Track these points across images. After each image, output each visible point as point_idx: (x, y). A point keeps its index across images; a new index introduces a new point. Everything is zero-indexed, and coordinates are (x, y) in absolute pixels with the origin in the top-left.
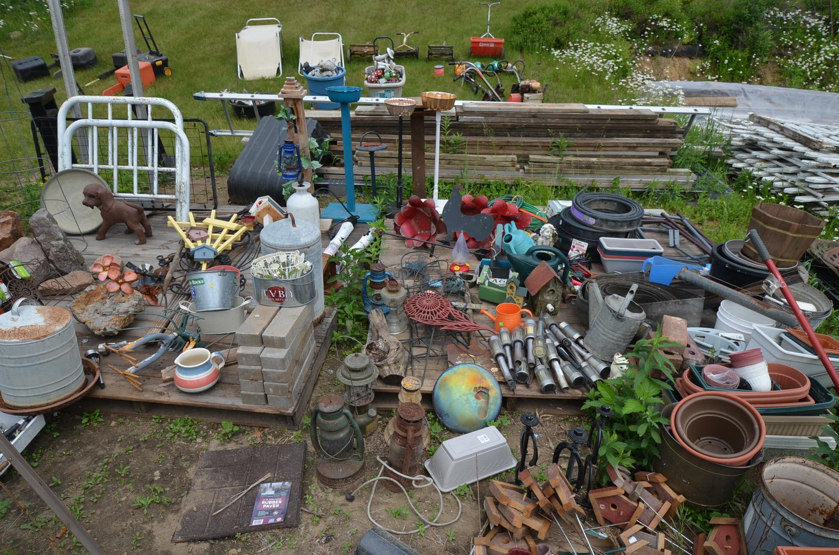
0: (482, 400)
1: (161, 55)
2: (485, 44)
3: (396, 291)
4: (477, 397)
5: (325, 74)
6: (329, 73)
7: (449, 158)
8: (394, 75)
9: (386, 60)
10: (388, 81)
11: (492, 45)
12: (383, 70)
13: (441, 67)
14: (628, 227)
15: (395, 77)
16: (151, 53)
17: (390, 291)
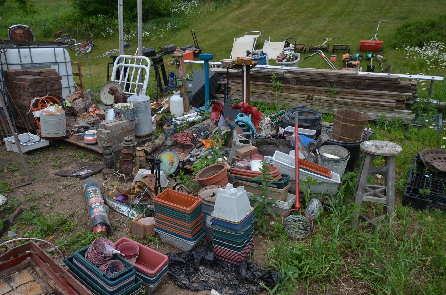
0: (171, 166)
1: (199, 48)
2: (369, 44)
3: (170, 126)
4: (169, 165)
5: (254, 56)
6: (257, 56)
7: (272, 94)
8: (292, 57)
9: (289, 50)
10: (288, 60)
11: (374, 45)
12: (287, 55)
13: (334, 56)
14: (304, 123)
15: (292, 59)
16: (196, 47)
17: (168, 126)
